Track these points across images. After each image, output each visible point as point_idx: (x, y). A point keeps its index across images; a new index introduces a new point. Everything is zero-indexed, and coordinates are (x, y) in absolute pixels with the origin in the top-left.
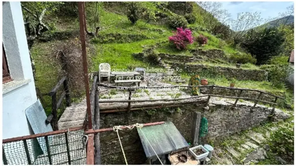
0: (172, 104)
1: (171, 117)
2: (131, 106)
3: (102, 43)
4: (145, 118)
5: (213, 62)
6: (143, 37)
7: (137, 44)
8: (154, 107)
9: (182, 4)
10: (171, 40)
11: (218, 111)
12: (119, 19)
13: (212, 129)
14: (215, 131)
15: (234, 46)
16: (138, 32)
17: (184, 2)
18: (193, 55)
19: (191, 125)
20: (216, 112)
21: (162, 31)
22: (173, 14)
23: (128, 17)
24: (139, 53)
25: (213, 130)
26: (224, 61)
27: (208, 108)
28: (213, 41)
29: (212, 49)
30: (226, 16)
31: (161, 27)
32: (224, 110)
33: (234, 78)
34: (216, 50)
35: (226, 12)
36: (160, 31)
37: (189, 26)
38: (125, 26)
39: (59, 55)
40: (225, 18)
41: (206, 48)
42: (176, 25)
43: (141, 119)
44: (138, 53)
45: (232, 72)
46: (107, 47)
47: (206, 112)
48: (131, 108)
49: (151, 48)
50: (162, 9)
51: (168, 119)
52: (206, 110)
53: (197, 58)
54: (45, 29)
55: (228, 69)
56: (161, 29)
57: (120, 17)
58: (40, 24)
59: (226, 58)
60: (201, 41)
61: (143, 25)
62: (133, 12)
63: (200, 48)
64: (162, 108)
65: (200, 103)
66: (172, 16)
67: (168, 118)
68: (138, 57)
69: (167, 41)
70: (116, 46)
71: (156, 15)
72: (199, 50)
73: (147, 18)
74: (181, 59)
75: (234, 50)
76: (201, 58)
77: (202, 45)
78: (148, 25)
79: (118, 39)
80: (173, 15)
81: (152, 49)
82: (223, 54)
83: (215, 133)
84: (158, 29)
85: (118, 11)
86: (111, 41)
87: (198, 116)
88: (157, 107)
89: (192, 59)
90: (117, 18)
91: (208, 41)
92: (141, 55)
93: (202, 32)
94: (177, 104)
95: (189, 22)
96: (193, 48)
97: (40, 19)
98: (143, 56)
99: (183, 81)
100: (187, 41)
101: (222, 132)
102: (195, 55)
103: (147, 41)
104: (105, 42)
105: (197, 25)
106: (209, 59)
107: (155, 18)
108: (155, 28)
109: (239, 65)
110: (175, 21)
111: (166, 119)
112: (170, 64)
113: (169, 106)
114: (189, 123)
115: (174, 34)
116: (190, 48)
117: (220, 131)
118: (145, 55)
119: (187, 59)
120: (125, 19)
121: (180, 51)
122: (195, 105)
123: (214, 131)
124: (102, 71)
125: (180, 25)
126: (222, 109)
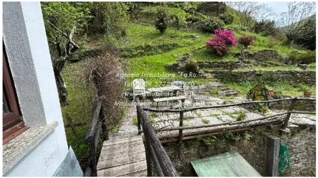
0: (237, 128)
1: (235, 146)
2: (183, 134)
3: (131, 57)
4: (201, 148)
5: (265, 66)
6: (175, 46)
7: (168, 54)
8: (213, 134)
9: (214, 4)
10: (209, 45)
11: (300, 133)
12: (146, 30)
13: (293, 159)
14: (298, 162)
15: (287, 44)
16: (168, 41)
17: (216, 3)
18: (239, 59)
19: (264, 155)
20: (298, 135)
21: (195, 37)
22: (205, 16)
23: (156, 26)
24: (174, 64)
25: (295, 160)
26: (278, 63)
27: (287, 130)
28: (259, 41)
29: (261, 50)
30: (265, 11)
31: (193, 33)
32: (309, 131)
33: (301, 84)
34: (267, 50)
35: (265, 6)
36: (192, 37)
37: (226, 27)
38: (153, 36)
39: (92, 75)
40: (264, 14)
41: (254, 49)
42: (211, 27)
43: (196, 151)
44: (172, 64)
45: (297, 76)
46: (137, 60)
47: (284, 136)
48: (183, 137)
49: (185, 56)
50: (191, 13)
51: (231, 149)
52: (284, 133)
53: (245, 62)
54: (75, 48)
55: (291, 73)
56: (194, 35)
57: (147, 28)
58: (70, 42)
59: (281, 60)
60: (245, 42)
61: (173, 33)
62: (162, 20)
63: (245, 50)
64: (224, 134)
65: (275, 124)
66: (204, 18)
67: (232, 147)
68: (173, 69)
69: (204, 47)
70: (147, 58)
71: (187, 20)
72: (245, 53)
73: (177, 25)
74: (225, 65)
75: (289, 48)
76: (248, 62)
77: (248, 46)
78: (179, 33)
79: (148, 51)
80: (206, 18)
81: (187, 58)
82: (276, 55)
83: (299, 165)
84: (190, 34)
85: (145, 22)
86: (142, 54)
87: (275, 143)
88: (217, 133)
89: (239, 65)
90: (144, 29)
91: (253, 41)
92: (176, 66)
93: (243, 32)
94: (243, 128)
95: (226, 23)
96: (237, 52)
97: (71, 37)
98: (178, 67)
99: (234, 93)
100: (229, 43)
101: (309, 164)
102: (242, 59)
103: (180, 49)
104: (135, 56)
105: (234, 26)
106: (259, 62)
107: (186, 23)
108: (187, 35)
109: (306, 66)
110: (210, 24)
111: (228, 148)
112: (212, 73)
113: (233, 131)
114: (261, 153)
115: (211, 38)
116: (234, 52)
117: (306, 161)
118: (181, 65)
119: (233, 65)
120: (153, 29)
121: (222, 56)
122: (269, 128)
123: (296, 162)
124: (136, 88)
125: (216, 27)
126: (307, 130)
